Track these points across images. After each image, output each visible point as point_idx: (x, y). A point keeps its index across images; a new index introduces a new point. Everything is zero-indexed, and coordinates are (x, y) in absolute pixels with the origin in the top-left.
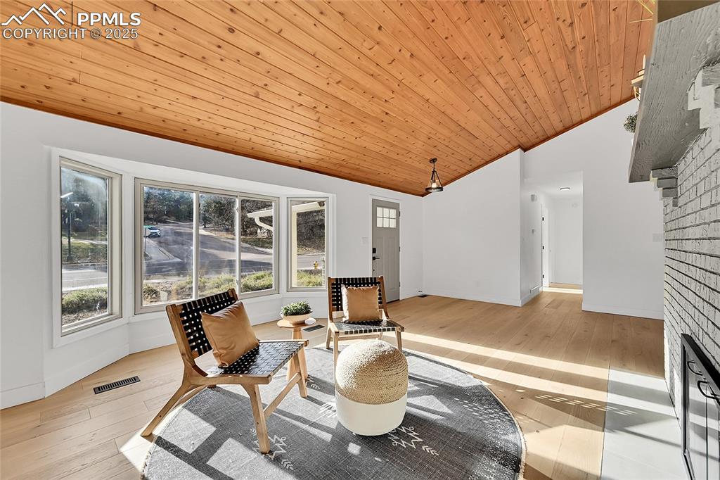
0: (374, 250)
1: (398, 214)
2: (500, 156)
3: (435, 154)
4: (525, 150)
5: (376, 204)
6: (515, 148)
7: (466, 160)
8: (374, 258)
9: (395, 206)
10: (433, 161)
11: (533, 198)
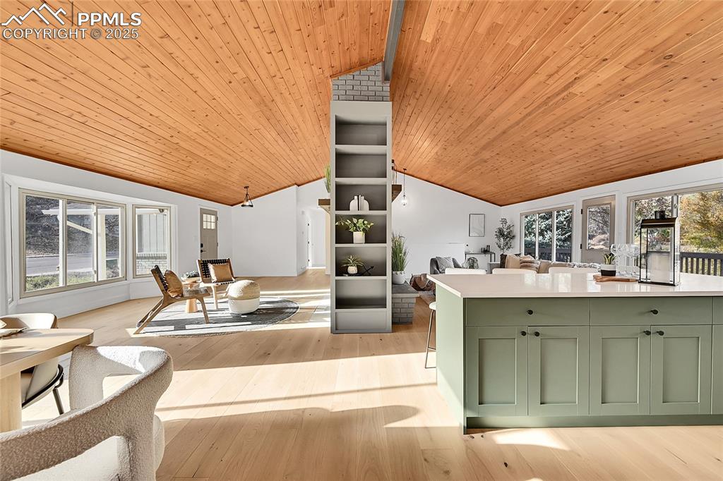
0: (202, 246)
1: (217, 219)
2: (285, 187)
3: (248, 184)
4: (299, 186)
5: (203, 212)
6: (293, 185)
7: (266, 188)
8: (202, 251)
9: (214, 213)
10: (247, 187)
11: (303, 212)
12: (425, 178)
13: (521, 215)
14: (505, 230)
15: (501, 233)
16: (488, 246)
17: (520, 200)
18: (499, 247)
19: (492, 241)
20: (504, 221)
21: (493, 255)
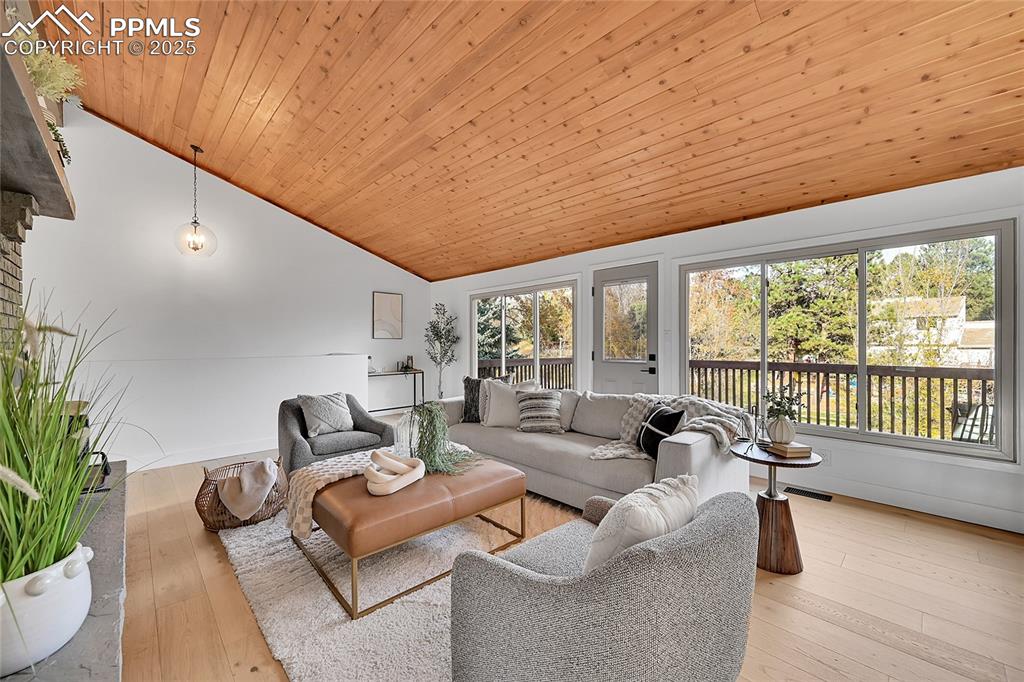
12: (263, 191)
13: (472, 298)
14: (443, 326)
15: (436, 332)
16: (410, 358)
17: (471, 269)
18: (433, 358)
19: (417, 346)
20: (440, 309)
21: (419, 376)
